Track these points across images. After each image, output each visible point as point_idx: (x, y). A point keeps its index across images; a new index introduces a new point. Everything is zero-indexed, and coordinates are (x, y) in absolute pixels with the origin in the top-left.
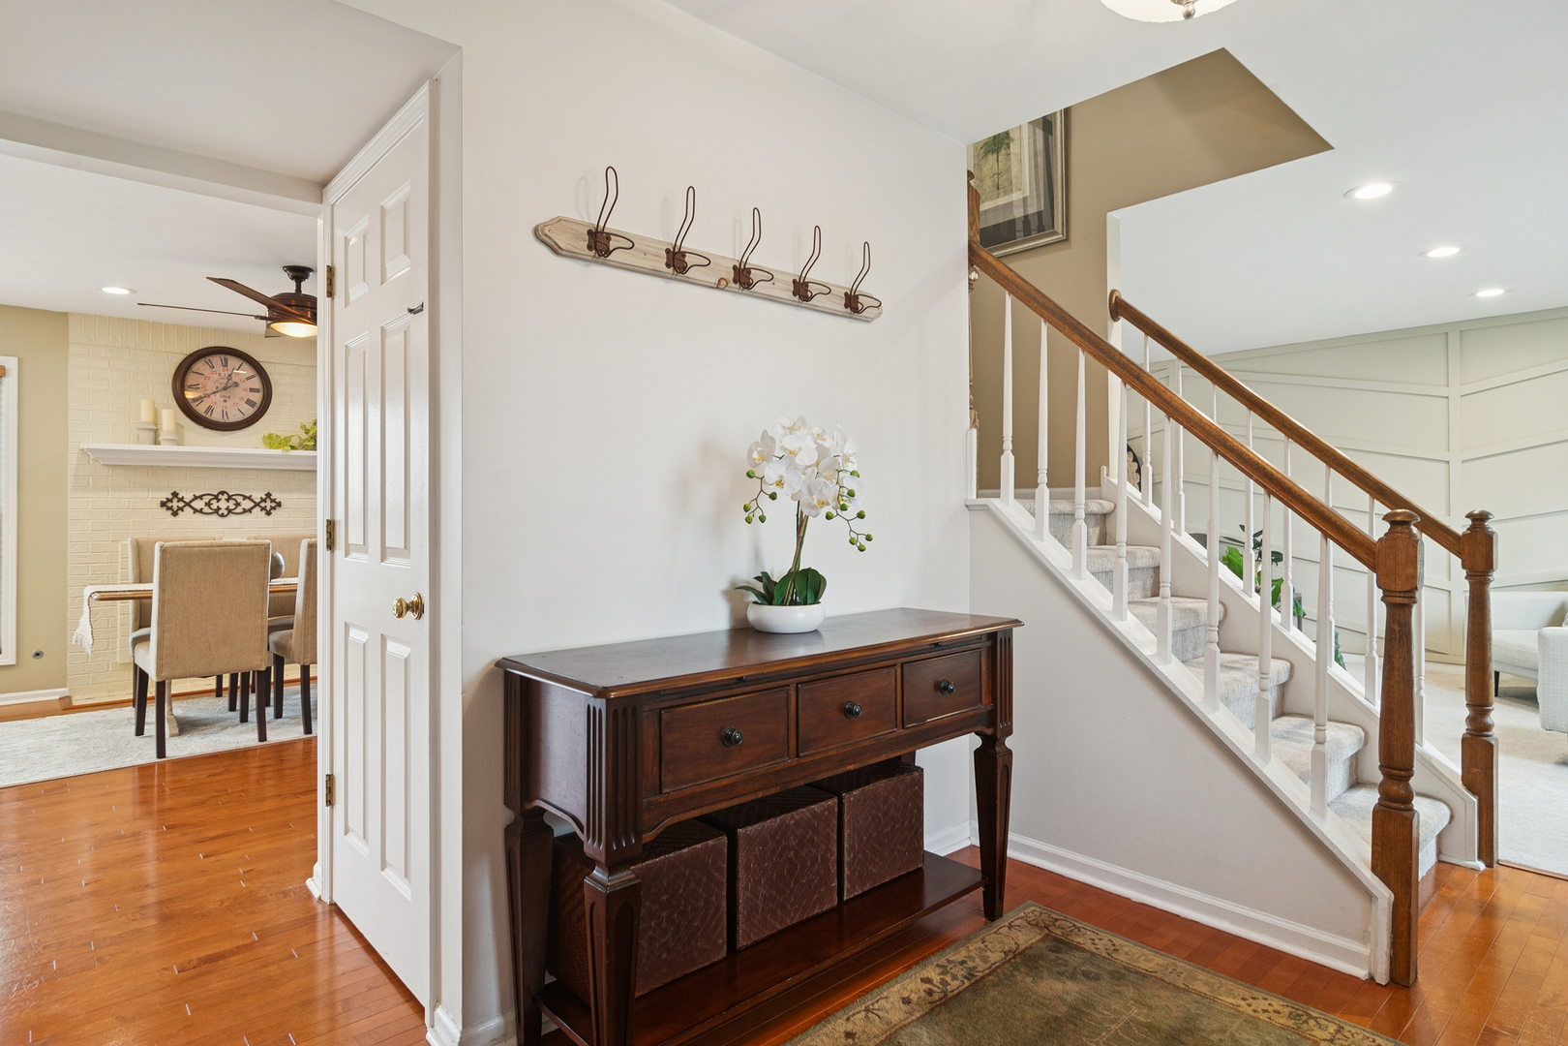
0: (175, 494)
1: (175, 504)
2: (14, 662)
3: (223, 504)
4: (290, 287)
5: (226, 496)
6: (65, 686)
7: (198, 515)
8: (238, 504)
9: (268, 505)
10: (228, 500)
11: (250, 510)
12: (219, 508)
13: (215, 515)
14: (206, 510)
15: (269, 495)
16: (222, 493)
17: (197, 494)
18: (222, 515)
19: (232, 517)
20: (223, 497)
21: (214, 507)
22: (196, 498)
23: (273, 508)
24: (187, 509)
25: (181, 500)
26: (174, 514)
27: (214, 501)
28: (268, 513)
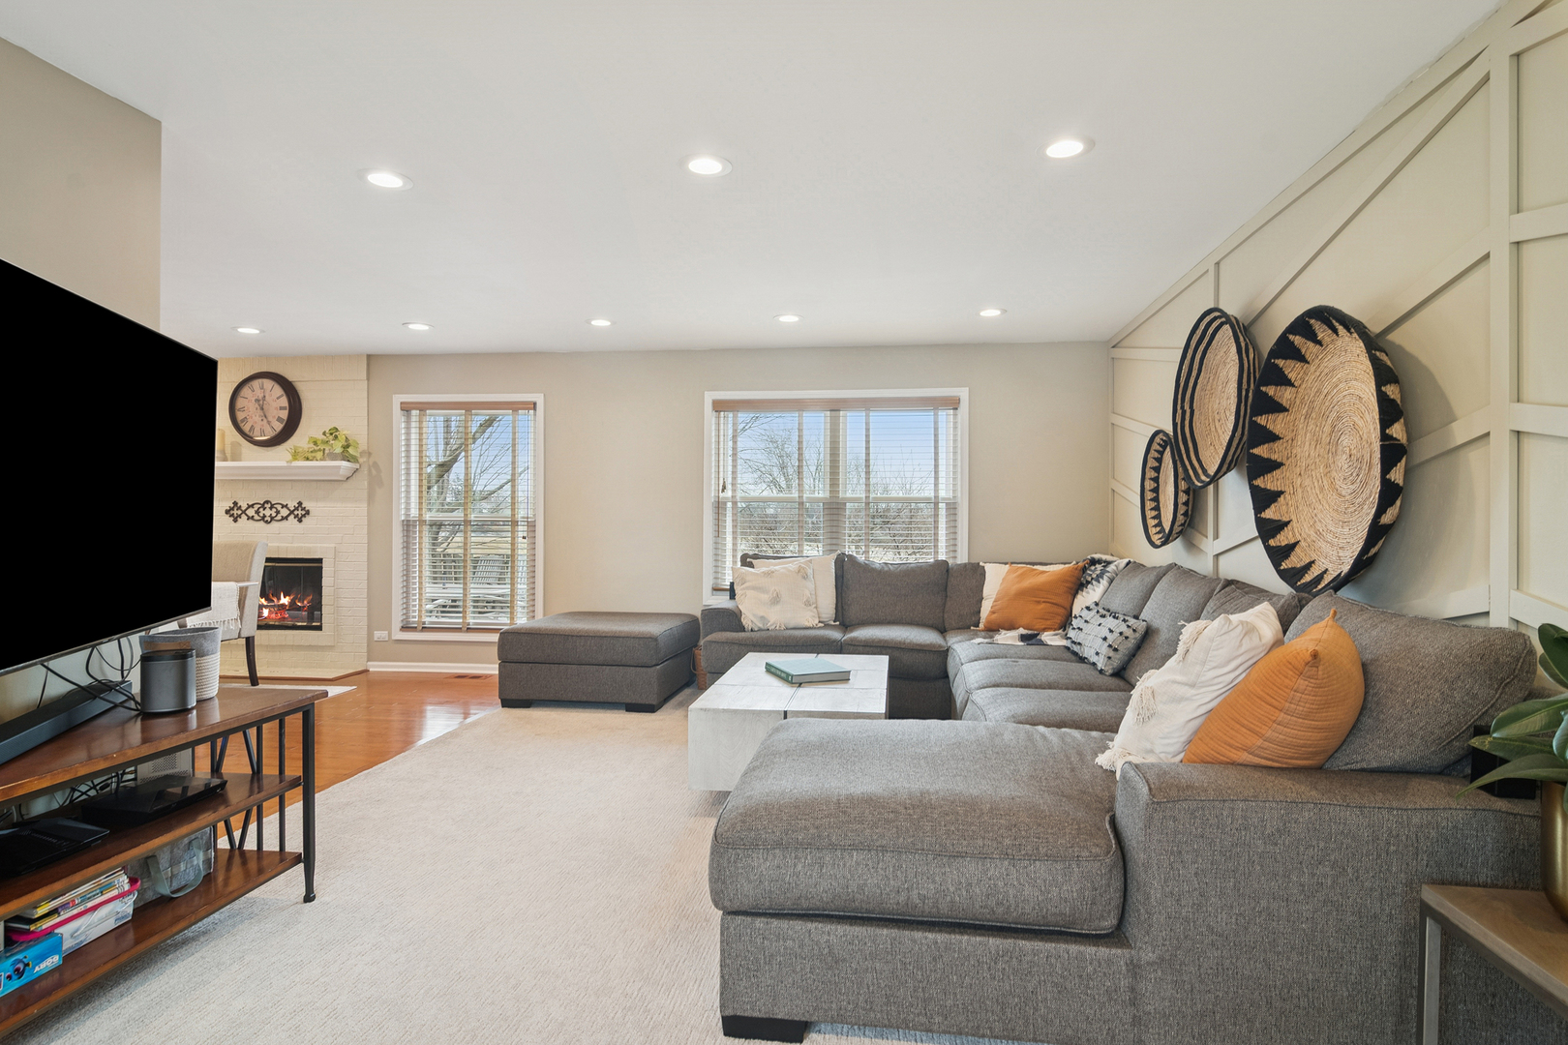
0: (235, 503)
1: (236, 512)
3: (268, 512)
5: (269, 505)
7: (251, 521)
8: (278, 512)
9: (300, 512)
10: (271, 508)
11: (286, 518)
12: (264, 516)
13: (262, 523)
14: (256, 517)
15: (300, 504)
16: (267, 502)
17: (250, 504)
18: (267, 522)
19: (274, 524)
20: (268, 506)
21: (261, 515)
22: (249, 506)
23: (304, 516)
24: (244, 517)
25: (239, 508)
26: (235, 521)
27: (261, 510)
28: (300, 521)
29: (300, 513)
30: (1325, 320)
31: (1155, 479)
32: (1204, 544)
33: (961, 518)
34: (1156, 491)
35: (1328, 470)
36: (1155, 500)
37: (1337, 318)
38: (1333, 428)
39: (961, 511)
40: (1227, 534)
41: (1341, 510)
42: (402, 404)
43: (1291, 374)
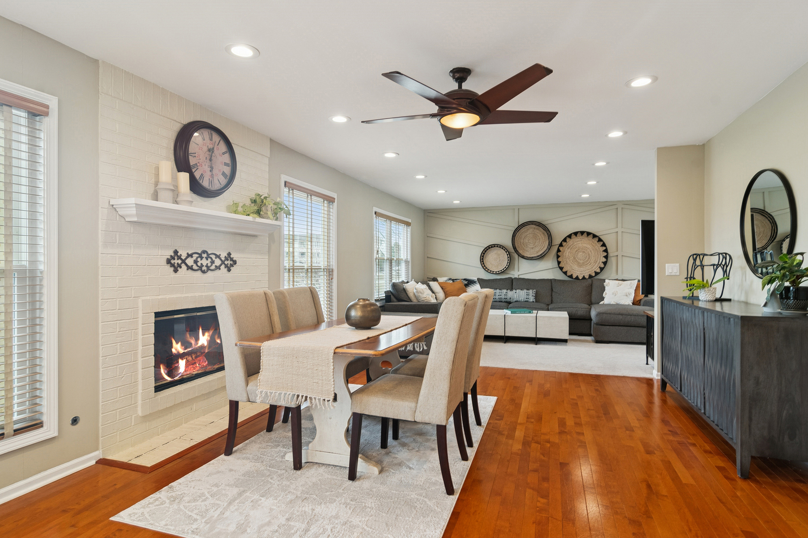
0: (176, 252)
1: (176, 261)
2: (56, 434)
3: (204, 262)
4: (454, 86)
5: (206, 255)
6: (97, 449)
7: (190, 271)
8: (213, 262)
10: (207, 258)
11: (219, 267)
12: (202, 266)
13: (199, 272)
14: (195, 267)
15: (229, 254)
16: (204, 252)
17: (189, 253)
18: (204, 272)
19: (209, 273)
20: (204, 255)
21: (199, 264)
22: (189, 256)
23: (232, 265)
24: (183, 266)
25: (179, 258)
26: (176, 271)
27: (199, 259)
28: (229, 270)
29: (230, 263)
30: (582, 233)
31: (483, 256)
32: (512, 272)
33: (410, 266)
34: (483, 259)
35: (574, 258)
36: (483, 261)
37: (589, 234)
38: (577, 251)
39: (410, 264)
40: (525, 270)
41: (580, 265)
42: (285, 182)
43: (567, 240)
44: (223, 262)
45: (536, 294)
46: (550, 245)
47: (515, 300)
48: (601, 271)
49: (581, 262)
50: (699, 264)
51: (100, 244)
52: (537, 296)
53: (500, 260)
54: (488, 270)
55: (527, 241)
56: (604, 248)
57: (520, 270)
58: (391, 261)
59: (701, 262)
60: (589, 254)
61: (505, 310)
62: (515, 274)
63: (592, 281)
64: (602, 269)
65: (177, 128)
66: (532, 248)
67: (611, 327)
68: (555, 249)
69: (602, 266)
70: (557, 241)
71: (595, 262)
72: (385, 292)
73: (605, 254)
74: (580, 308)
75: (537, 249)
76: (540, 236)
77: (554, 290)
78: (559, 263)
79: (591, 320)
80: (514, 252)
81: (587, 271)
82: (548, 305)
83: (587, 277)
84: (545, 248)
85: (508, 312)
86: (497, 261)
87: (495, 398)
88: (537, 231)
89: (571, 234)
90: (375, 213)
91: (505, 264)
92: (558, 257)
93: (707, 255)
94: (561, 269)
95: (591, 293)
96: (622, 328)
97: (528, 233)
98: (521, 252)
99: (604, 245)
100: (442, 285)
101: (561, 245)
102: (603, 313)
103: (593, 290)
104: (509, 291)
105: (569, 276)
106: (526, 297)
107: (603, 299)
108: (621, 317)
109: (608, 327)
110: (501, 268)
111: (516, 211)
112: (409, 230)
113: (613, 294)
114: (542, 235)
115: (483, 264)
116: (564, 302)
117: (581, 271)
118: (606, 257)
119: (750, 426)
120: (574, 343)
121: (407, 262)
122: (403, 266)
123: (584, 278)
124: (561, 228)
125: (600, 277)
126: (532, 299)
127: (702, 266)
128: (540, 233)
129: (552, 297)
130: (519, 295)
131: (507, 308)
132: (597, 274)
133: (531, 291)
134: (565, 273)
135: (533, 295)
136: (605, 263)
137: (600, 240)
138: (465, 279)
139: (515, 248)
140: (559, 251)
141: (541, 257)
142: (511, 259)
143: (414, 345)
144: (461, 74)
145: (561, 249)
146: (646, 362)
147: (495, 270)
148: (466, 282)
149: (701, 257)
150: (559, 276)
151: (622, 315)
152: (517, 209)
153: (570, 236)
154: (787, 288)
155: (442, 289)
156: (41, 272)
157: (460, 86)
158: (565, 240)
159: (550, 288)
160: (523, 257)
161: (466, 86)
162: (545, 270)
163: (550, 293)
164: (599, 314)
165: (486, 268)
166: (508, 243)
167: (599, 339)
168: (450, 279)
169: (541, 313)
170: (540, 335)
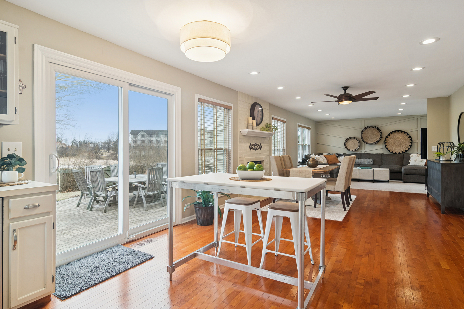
0: (251, 144)
4: (343, 92)
7: (253, 150)
8: (257, 147)
15: (261, 144)
18: (256, 150)
20: (256, 145)
22: (253, 145)
23: (261, 148)
24: (252, 148)
25: (251, 146)
28: (260, 150)
30: (398, 131)
31: (346, 143)
32: (361, 150)
33: (310, 148)
34: (346, 144)
35: (394, 143)
36: (346, 145)
37: (402, 131)
38: (395, 140)
39: (310, 147)
40: (368, 149)
41: (397, 147)
42: (273, 118)
43: (390, 135)
44: (259, 147)
45: (373, 161)
46: (381, 137)
47: (363, 163)
48: (409, 150)
49: (398, 145)
50: (442, 147)
51: (238, 142)
52: (374, 162)
53: (355, 145)
54: (349, 149)
55: (369, 135)
56: (410, 138)
57: (365, 149)
58: (303, 145)
59: (443, 145)
60: (402, 142)
61: (358, 167)
62: (363, 151)
63: (404, 154)
64: (409, 149)
65: (250, 106)
66: (372, 139)
67: (411, 175)
68: (383, 139)
69: (409, 147)
70: (385, 135)
71: (406, 145)
72: (302, 159)
73: (411, 141)
74: (396, 167)
75: (374, 139)
76: (375, 133)
77: (383, 159)
78: (386, 146)
79: (402, 172)
80: (362, 141)
81: (401, 150)
82: (380, 166)
83: (401, 153)
84: (379, 139)
85: (360, 168)
86: (353, 145)
87: (356, 196)
88: (374, 130)
89: (392, 132)
90: (298, 125)
91: (357, 146)
92: (385, 143)
93: (445, 143)
94: (387, 149)
95: (403, 160)
96: (417, 176)
97: (369, 132)
98: (366, 141)
99: (410, 137)
100: (326, 157)
101: (387, 137)
102: (407, 169)
103: (404, 159)
104: (359, 159)
105: (391, 152)
106: (368, 162)
107: (409, 163)
108: (416, 171)
109: (410, 175)
110: (355, 148)
111: (363, 121)
112: (310, 131)
113: (414, 160)
114: (377, 133)
115: (346, 146)
116: (388, 165)
117: (398, 150)
118: (411, 143)
119: (445, 197)
120: (392, 182)
121: (309, 146)
122: (307, 148)
123: (399, 153)
124: (387, 128)
125: (408, 152)
126: (371, 163)
127: (444, 148)
128: (375, 131)
129: (382, 162)
130: (365, 161)
131: (359, 167)
132: (406, 151)
133: (371, 159)
134: (389, 151)
135: (372, 161)
136: (411, 146)
137: (408, 134)
138: (336, 154)
139: (362, 139)
140: (386, 140)
141: (376, 143)
142: (360, 145)
143: (325, 175)
144: (345, 88)
145: (387, 139)
146: (425, 189)
147: (352, 149)
148: (337, 155)
149: (443, 144)
150: (386, 152)
151: (417, 170)
152: (363, 120)
153: (392, 133)
154: (461, 154)
155: (326, 158)
156: (230, 150)
157: (345, 92)
158: (389, 135)
159: (381, 158)
160: (367, 143)
161: (348, 92)
162: (378, 149)
163: (381, 160)
164: (405, 169)
165: (347, 148)
166: (359, 136)
167: (406, 181)
168: (329, 154)
169: (375, 169)
170: (376, 179)
